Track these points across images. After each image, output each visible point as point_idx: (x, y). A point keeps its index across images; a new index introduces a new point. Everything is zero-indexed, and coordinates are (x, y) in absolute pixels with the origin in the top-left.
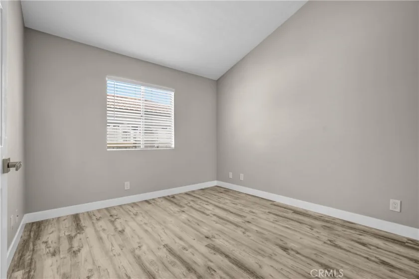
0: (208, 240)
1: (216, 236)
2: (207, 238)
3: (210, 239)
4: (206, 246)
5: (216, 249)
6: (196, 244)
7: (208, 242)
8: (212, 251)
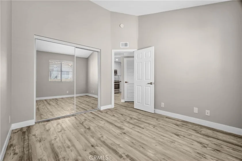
0: (124, 132)
1: (119, 134)
2: (124, 133)
3: (123, 133)
4: (124, 129)
5: (120, 128)
6: (130, 130)
7: (124, 131)
8: (121, 127)
